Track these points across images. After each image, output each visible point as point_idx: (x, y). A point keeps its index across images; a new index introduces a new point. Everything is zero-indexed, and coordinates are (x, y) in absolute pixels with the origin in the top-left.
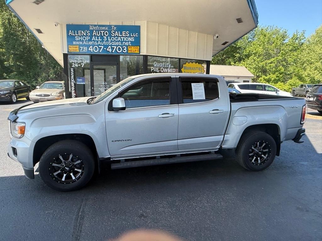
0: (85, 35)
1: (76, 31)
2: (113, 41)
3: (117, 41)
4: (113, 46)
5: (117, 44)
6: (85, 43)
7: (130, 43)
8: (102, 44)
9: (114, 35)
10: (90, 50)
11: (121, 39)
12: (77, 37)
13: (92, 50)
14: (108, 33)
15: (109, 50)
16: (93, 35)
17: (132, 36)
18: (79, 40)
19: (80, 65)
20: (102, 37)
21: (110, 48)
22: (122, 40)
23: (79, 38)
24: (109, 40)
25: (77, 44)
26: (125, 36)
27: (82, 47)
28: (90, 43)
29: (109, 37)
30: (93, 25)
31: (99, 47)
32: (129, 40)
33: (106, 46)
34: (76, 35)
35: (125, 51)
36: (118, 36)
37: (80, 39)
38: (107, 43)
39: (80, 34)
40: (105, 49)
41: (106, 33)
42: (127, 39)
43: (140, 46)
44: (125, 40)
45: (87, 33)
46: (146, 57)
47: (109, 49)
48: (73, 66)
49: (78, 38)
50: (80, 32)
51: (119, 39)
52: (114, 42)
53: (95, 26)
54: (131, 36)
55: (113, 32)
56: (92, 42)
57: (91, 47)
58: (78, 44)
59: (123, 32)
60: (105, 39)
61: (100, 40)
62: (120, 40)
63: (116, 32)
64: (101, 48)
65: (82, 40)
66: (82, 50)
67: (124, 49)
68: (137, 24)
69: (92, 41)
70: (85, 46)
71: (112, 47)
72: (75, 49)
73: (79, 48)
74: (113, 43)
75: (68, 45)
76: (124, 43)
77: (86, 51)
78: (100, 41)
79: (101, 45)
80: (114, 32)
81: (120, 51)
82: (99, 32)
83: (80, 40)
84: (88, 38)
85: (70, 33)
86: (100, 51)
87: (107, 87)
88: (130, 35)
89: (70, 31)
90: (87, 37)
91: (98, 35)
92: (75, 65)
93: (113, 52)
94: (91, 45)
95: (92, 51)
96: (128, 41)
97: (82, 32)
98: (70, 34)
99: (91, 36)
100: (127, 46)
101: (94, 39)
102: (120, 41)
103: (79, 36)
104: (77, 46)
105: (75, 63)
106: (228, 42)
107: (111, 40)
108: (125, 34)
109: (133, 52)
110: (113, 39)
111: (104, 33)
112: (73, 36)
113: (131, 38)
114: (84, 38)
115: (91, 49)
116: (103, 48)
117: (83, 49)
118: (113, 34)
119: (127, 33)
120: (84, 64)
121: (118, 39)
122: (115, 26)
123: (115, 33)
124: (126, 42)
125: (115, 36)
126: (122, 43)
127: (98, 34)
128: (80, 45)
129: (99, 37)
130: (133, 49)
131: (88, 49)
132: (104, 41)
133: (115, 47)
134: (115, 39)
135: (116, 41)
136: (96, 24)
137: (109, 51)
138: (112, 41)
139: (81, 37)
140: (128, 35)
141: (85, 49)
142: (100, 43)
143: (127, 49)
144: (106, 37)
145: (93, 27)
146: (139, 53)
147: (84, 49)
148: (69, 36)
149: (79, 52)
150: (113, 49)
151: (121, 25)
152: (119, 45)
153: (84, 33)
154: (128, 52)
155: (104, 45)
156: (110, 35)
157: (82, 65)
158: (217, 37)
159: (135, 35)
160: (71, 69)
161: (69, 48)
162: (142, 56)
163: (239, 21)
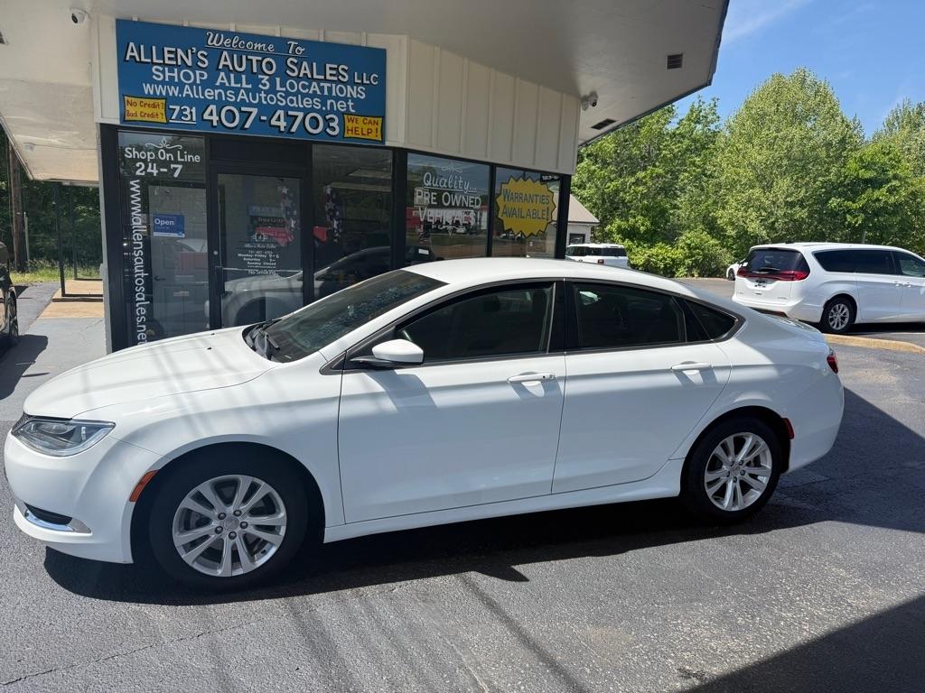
0: (189, 63)
1: (154, 48)
2: (294, 94)
3: (308, 95)
4: (294, 109)
5: (307, 103)
6: (190, 92)
7: (350, 103)
8: (254, 99)
9: (295, 74)
10: (210, 118)
11: (322, 89)
12: (157, 70)
13: (215, 118)
14: (271, 60)
15: (277, 123)
16: (220, 67)
17: (360, 81)
18: (167, 79)
19: (165, 170)
20: (253, 78)
21: (282, 117)
22: (326, 93)
23: (167, 74)
24: (278, 88)
25: (158, 93)
26: (335, 78)
27: (177, 108)
28: (209, 94)
29: (278, 80)
30: (220, 32)
31: (243, 109)
32: (349, 96)
33: (271, 111)
34: (155, 61)
35: (333, 129)
36: (310, 76)
37: (172, 78)
38: (272, 99)
39: (169, 59)
40: (263, 118)
41: (269, 63)
42: (342, 91)
43: (383, 117)
44: (334, 94)
45: (195, 59)
46: (401, 154)
47: (279, 119)
48: (138, 173)
49: (163, 72)
50: (169, 52)
51: (314, 87)
52: (294, 99)
53: (229, 35)
54: (356, 81)
55: (292, 62)
56: (217, 92)
57: (213, 107)
58: (164, 93)
59: (328, 66)
60: (265, 85)
61: (244, 85)
62: (319, 93)
64: (250, 113)
65: (176, 80)
66: (179, 118)
67: (331, 124)
68: (375, 41)
69: (218, 88)
70: (189, 101)
71: (290, 113)
72: (148, 110)
73: (167, 108)
74: (292, 101)
75: (122, 96)
76: (332, 104)
77: (191, 120)
78: (247, 90)
79: (251, 105)
80: (296, 61)
81: (317, 128)
82: (244, 57)
83: (171, 82)
84: (198, 76)
85: (132, 51)
86: (247, 126)
87: (270, 250)
88: (352, 77)
89: (132, 44)
90: (198, 72)
91: (238, 69)
92: (145, 170)
93: (293, 130)
94: (213, 102)
95: (215, 124)
96: (346, 99)
97: (180, 52)
98: (133, 57)
99: (214, 70)
100: (341, 115)
101: (226, 81)
102: (318, 96)
103: (164, 65)
104: (160, 101)
105: (145, 161)
107: (284, 89)
108: (334, 72)
109: (360, 136)
110: (292, 86)
111: (261, 61)
112: (141, 62)
113: (355, 87)
114: (187, 76)
115: (211, 115)
116: (258, 116)
117: (181, 114)
118: (294, 71)
119: (343, 69)
120: (180, 167)
121: (309, 87)
122: (301, 42)
123: (299, 65)
124: (337, 99)
125: (301, 75)
126: (324, 104)
127: (241, 66)
128: (168, 100)
129: (244, 76)
130: (361, 127)
131: (200, 114)
132: (260, 91)
133: (301, 115)
134: (298, 86)
135: (304, 96)
136: (233, 30)
137: (279, 127)
138: (287, 94)
139: (176, 70)
140: (344, 77)
141: (191, 113)
142: (245, 97)
143: (342, 124)
144: (267, 78)
145: (220, 37)
146: (383, 141)
147: (187, 113)
148: (125, 60)
149: (168, 123)
150: (291, 119)
151: (322, 40)
152: (313, 110)
153: (184, 57)
154: (346, 135)
155: (259, 105)
156: (283, 73)
157: (175, 169)
158: (594, 104)
159: (369, 79)
160: (132, 183)
161: (128, 108)
162: (391, 152)
163: (674, 62)
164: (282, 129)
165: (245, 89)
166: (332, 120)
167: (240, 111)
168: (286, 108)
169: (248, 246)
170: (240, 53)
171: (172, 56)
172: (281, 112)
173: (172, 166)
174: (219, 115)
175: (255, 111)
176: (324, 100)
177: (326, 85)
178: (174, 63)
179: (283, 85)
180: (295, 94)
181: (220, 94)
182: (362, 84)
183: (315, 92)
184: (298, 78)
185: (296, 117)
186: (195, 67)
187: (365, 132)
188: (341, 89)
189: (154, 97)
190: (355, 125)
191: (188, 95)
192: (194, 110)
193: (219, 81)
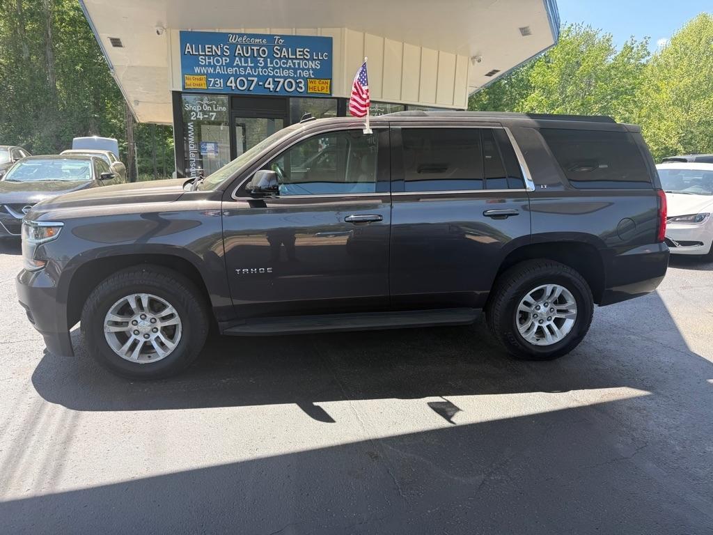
0: (219, 53)
1: (200, 46)
2: (277, 68)
3: (286, 68)
4: (278, 77)
5: (285, 73)
6: (219, 70)
7: (311, 72)
8: (255, 72)
9: (279, 56)
10: (231, 85)
11: (294, 64)
12: (202, 58)
13: (233, 85)
14: (266, 49)
15: (269, 86)
16: (236, 54)
18: (207, 64)
19: (207, 116)
20: (254, 59)
21: (271, 83)
22: (297, 66)
23: (207, 60)
24: (269, 65)
25: (202, 72)
26: (302, 57)
27: (213, 80)
28: (230, 71)
29: (269, 60)
30: (236, 34)
31: (249, 79)
32: (310, 67)
33: (264, 79)
34: (201, 53)
35: (301, 88)
36: (287, 56)
38: (265, 72)
39: (209, 52)
40: (261, 83)
41: (264, 50)
42: (306, 64)
43: (331, 79)
44: (301, 67)
45: (222, 51)
46: (342, 101)
47: (269, 84)
48: (192, 118)
49: (205, 60)
50: (208, 48)
51: (290, 63)
52: (278, 71)
53: (241, 35)
54: (315, 58)
55: (277, 49)
56: (234, 69)
57: (232, 78)
58: (206, 72)
59: (298, 50)
60: (261, 64)
61: (250, 65)
62: (292, 66)
63: (284, 49)
64: (253, 81)
65: (212, 64)
66: (213, 86)
67: (300, 85)
68: (324, 33)
69: (235, 67)
70: (219, 76)
71: (276, 80)
72: (198, 82)
73: (207, 80)
74: (277, 73)
75: (183, 74)
76: (300, 73)
77: (220, 86)
79: (253, 76)
80: (279, 48)
81: (291, 88)
82: (249, 48)
83: (210, 65)
84: (225, 61)
85: (188, 48)
86: (251, 89)
88: (312, 56)
89: (188, 45)
90: (224, 58)
91: (246, 55)
92: (196, 116)
93: (278, 90)
94: (232, 75)
95: (233, 88)
96: (308, 69)
97: (214, 47)
98: (189, 52)
99: (232, 57)
100: (306, 79)
101: (239, 63)
102: (292, 69)
103: (206, 55)
104: (203, 77)
105: (196, 111)
107: (272, 66)
108: (301, 53)
109: (317, 92)
110: (277, 63)
111: (259, 50)
112: (193, 54)
113: (314, 62)
114: (218, 61)
115: (231, 83)
116: (258, 83)
117: (215, 83)
118: (278, 54)
119: (307, 51)
120: (215, 114)
121: (287, 63)
122: (282, 37)
123: (281, 51)
124: (303, 69)
125: (282, 57)
126: (295, 73)
127: (247, 53)
128: (208, 75)
129: (249, 59)
131: (225, 83)
132: (258, 67)
133: (282, 80)
134: (280, 63)
135: (284, 69)
136: (243, 32)
137: (270, 88)
138: (274, 68)
139: (212, 58)
140: (307, 56)
141: (220, 82)
142: (250, 71)
143: (306, 85)
144: (262, 59)
145: (236, 37)
146: (331, 94)
147: (218, 82)
148: (185, 54)
149: (208, 89)
150: (276, 83)
151: (294, 34)
152: (289, 77)
153: (216, 50)
154: (309, 91)
155: (258, 76)
156: (271, 56)
157: (212, 115)
158: (479, 61)
159: (322, 56)
160: (189, 124)
161: (186, 81)
162: (336, 100)
163: (525, 32)
164: (271, 90)
165: (250, 67)
166: (301, 82)
167: (248, 80)
168: (274, 77)
170: (247, 46)
171: (210, 50)
172: (270, 80)
173: (211, 114)
174: (236, 83)
175: (256, 79)
176: (295, 71)
177: (296, 61)
178: (211, 54)
179: (271, 63)
180: (279, 68)
181: (236, 70)
182: (318, 59)
183: (290, 66)
184: (280, 59)
185: (279, 82)
186: (222, 55)
187: (320, 89)
189: (200, 74)
190: (314, 85)
191: (218, 72)
192: (222, 81)
193: (236, 63)
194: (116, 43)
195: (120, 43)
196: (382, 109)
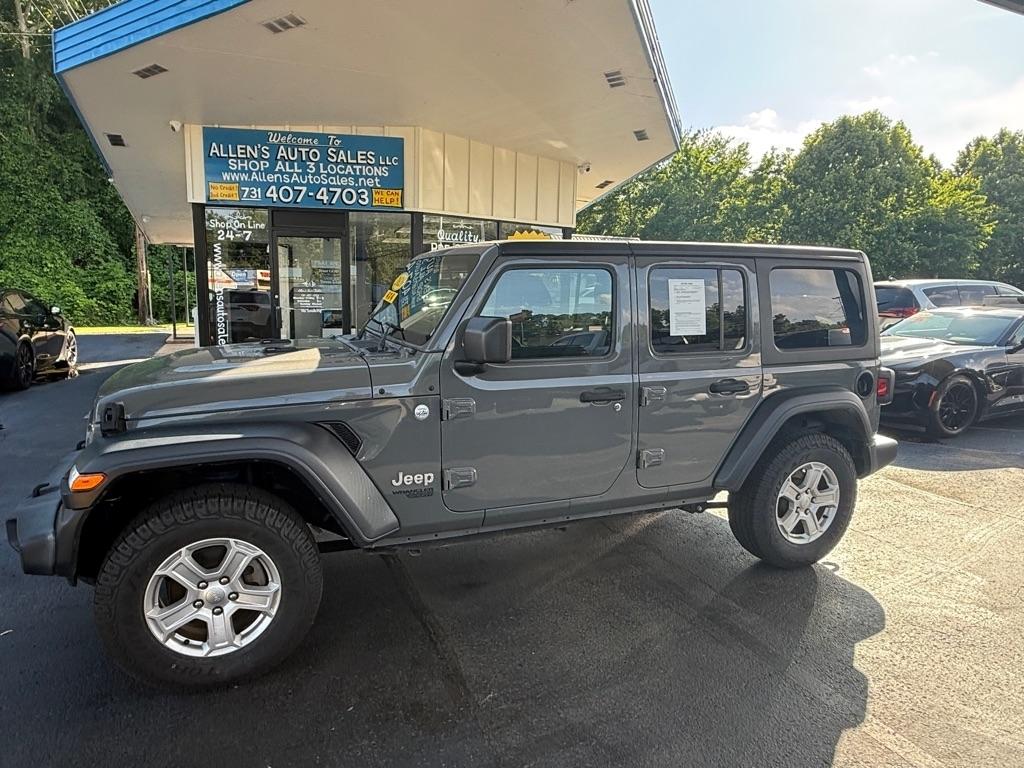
0: (256, 156)
1: (230, 146)
2: (333, 175)
3: (344, 175)
4: (333, 186)
5: (344, 181)
6: (256, 177)
7: (377, 180)
8: (304, 180)
9: (335, 160)
10: (271, 196)
11: (355, 170)
12: (232, 162)
13: (275, 196)
14: (316, 150)
15: (321, 198)
16: (279, 157)
17: (384, 163)
18: (240, 169)
19: (239, 235)
20: (303, 164)
21: (325, 193)
22: (358, 173)
23: (240, 165)
24: (322, 171)
25: (233, 179)
26: (365, 162)
27: (247, 189)
28: (271, 178)
29: (321, 165)
30: (278, 132)
31: (296, 188)
32: (376, 174)
33: (316, 188)
34: (231, 155)
35: (364, 200)
36: (345, 161)
37: (243, 168)
38: (317, 180)
39: (242, 153)
40: (311, 194)
41: (314, 153)
42: (370, 171)
43: (403, 189)
44: (364, 174)
45: (260, 152)
46: (417, 217)
47: (322, 194)
48: (219, 238)
49: (237, 163)
50: (241, 148)
51: (349, 169)
52: (334, 178)
53: (285, 134)
54: (381, 163)
55: (332, 152)
56: (276, 176)
57: (273, 187)
58: (237, 179)
59: (359, 153)
60: (311, 169)
61: (296, 170)
62: (352, 173)
63: (342, 152)
64: (301, 191)
65: (246, 169)
66: (248, 196)
67: (363, 196)
68: (392, 132)
69: (277, 173)
70: (255, 184)
71: (331, 189)
72: (226, 192)
73: (239, 189)
74: (332, 181)
75: (207, 182)
76: (362, 181)
77: (257, 198)
78: (298, 174)
79: (302, 185)
80: (334, 150)
81: (351, 200)
82: (296, 149)
83: (243, 170)
84: (263, 165)
85: (214, 149)
86: (299, 200)
87: (317, 293)
88: (378, 160)
89: (214, 144)
90: (262, 162)
91: (291, 158)
92: (225, 236)
93: (334, 202)
94: (273, 183)
95: (275, 200)
96: (373, 177)
97: (249, 148)
98: (214, 153)
99: (274, 160)
100: (370, 189)
101: (282, 168)
102: (352, 176)
103: (238, 158)
104: (235, 185)
105: (224, 229)
106: (610, 182)
107: (326, 172)
108: (364, 157)
109: (385, 204)
110: (332, 169)
111: (308, 152)
112: (221, 157)
113: (380, 168)
115: (272, 194)
116: (307, 194)
117: (250, 193)
118: (333, 158)
119: (370, 155)
121: (345, 169)
122: (339, 137)
123: (337, 153)
124: (367, 177)
125: (339, 161)
126: (356, 181)
127: (293, 156)
128: (241, 183)
129: (296, 164)
130: (385, 198)
131: (264, 193)
132: (308, 174)
133: (339, 190)
134: (337, 169)
135: (341, 176)
136: (287, 130)
137: (323, 200)
138: (329, 175)
139: (246, 161)
140: (371, 160)
141: (257, 192)
142: (297, 179)
143: (371, 196)
144: (313, 164)
145: (278, 135)
146: (402, 208)
147: (254, 192)
148: (209, 156)
149: (240, 200)
150: (332, 194)
151: (354, 134)
152: (348, 186)
153: (252, 152)
154: (374, 204)
155: (308, 185)
156: (325, 160)
157: (247, 234)
158: (588, 170)
159: (391, 161)
160: (215, 246)
161: (212, 191)
162: (410, 215)
163: (641, 136)
164: (325, 202)
166: (363, 193)
167: (294, 190)
168: (328, 186)
169: (301, 291)
170: (293, 147)
171: (243, 151)
172: (324, 189)
173: (245, 232)
174: (278, 193)
175: (304, 189)
176: (356, 179)
177: (358, 167)
178: (244, 156)
179: (325, 169)
180: (335, 175)
181: (278, 178)
182: (386, 165)
183: (349, 173)
184: (337, 163)
185: (335, 192)
186: (260, 158)
187: (389, 201)
188: (369, 170)
189: (231, 182)
190: (380, 196)
191: (255, 179)
192: (259, 190)
193: (278, 167)
194: (116, 141)
195: (122, 140)
196: (468, 225)
